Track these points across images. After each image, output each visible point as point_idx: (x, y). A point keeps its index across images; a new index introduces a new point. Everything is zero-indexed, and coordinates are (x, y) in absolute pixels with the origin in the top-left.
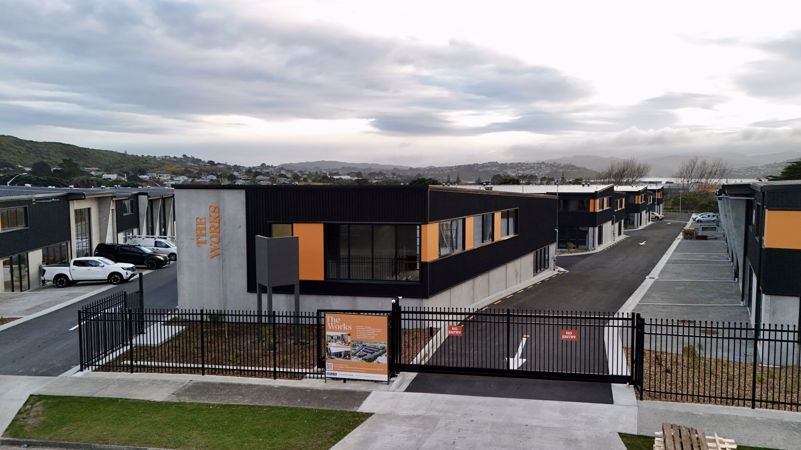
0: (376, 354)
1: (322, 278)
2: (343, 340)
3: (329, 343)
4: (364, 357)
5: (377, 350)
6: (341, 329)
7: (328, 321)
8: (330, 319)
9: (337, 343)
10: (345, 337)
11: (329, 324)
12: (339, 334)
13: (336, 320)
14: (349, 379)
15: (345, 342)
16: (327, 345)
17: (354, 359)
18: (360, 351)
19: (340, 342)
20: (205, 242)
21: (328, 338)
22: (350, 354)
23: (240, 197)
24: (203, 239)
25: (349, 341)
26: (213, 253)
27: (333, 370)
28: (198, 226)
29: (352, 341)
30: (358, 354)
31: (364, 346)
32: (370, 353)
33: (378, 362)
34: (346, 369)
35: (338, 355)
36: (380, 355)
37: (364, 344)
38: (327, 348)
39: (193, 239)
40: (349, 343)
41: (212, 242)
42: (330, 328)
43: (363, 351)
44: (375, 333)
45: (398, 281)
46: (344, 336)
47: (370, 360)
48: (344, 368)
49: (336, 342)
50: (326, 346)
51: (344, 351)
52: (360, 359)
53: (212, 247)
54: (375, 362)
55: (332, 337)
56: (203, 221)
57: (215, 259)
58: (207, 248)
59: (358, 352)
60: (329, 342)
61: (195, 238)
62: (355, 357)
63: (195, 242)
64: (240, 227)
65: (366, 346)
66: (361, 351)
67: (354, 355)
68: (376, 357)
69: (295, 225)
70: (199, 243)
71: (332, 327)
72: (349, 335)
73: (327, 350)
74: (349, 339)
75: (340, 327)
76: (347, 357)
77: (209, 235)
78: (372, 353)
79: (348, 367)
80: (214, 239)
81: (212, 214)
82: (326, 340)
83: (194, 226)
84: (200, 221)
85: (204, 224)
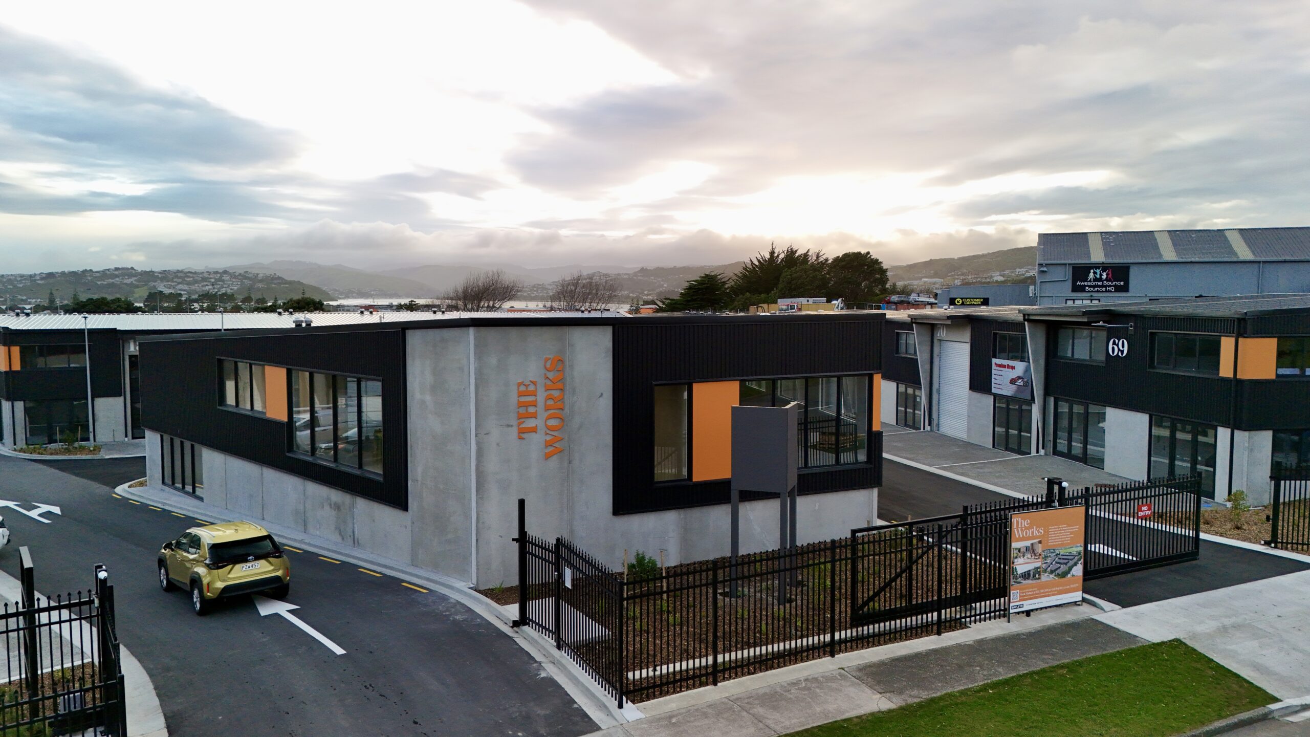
0: (1071, 563)
2: (1033, 551)
3: (1016, 560)
4: (1056, 572)
5: (1072, 557)
6: (1031, 535)
7: (1015, 527)
8: (1018, 523)
9: (1025, 557)
10: (1035, 547)
11: (1016, 530)
12: (1028, 543)
13: (1025, 523)
14: (1032, 610)
15: (1035, 555)
16: (1013, 563)
17: (1045, 577)
18: (1052, 564)
19: (1029, 556)
20: (534, 430)
21: (1015, 552)
22: (1040, 571)
23: (604, 338)
24: (531, 423)
25: (1040, 551)
27: (1020, 600)
28: (523, 399)
29: (1043, 551)
30: (1049, 569)
31: (1057, 555)
32: (1064, 563)
33: (1073, 576)
34: (1037, 594)
35: (1026, 575)
36: (1075, 564)
37: (1057, 552)
38: (1013, 567)
39: (512, 426)
40: (1040, 555)
41: (548, 427)
42: (1017, 536)
43: (1057, 563)
44: (1071, 533)
46: (1034, 545)
47: (1064, 575)
48: (1033, 595)
49: (1024, 556)
50: (1012, 565)
51: (1033, 568)
52: (1052, 576)
53: (549, 438)
54: (1069, 576)
55: (1019, 551)
56: (532, 388)
57: (554, 462)
58: (537, 440)
59: (1049, 566)
60: (1016, 558)
61: (514, 422)
62: (1046, 574)
63: (514, 432)
64: (602, 394)
65: (1059, 554)
66: (1054, 563)
67: (1045, 571)
68: (1070, 569)
69: (696, 387)
70: (522, 432)
71: (1019, 536)
72: (1040, 542)
73: (1013, 570)
74: (1039, 549)
75: (1030, 533)
76: (1037, 576)
77: (542, 415)
78: (1066, 564)
79: (1038, 592)
80: (552, 422)
81: (551, 375)
82: (1012, 556)
83: (514, 398)
84: (525, 390)
85: (534, 394)
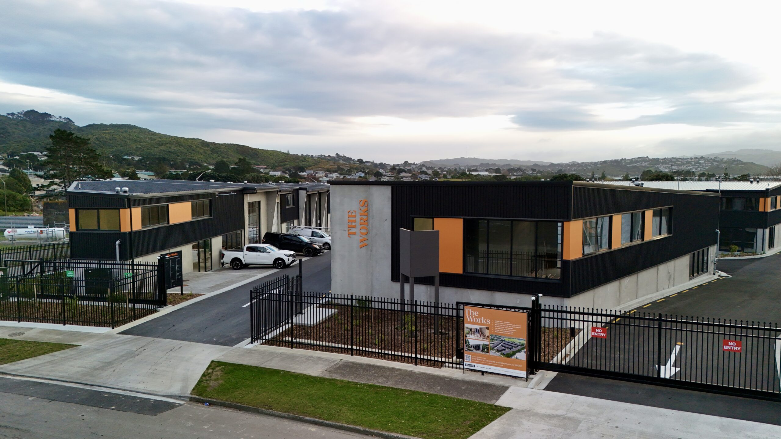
0: (514, 349)
1: (460, 271)
2: (482, 333)
3: (468, 335)
4: (502, 352)
5: (516, 346)
6: (479, 322)
7: (467, 314)
8: (469, 312)
9: (476, 335)
10: (484, 331)
11: (467, 316)
12: (478, 327)
13: (475, 314)
14: (487, 372)
15: (484, 336)
16: (466, 337)
17: (492, 353)
18: (498, 345)
19: (479, 336)
20: (355, 234)
21: (467, 330)
22: (488, 348)
23: (387, 192)
24: (353, 230)
25: (488, 334)
26: (362, 244)
27: (472, 362)
28: (350, 219)
29: (491, 335)
30: (496, 348)
31: (502, 340)
32: (508, 348)
33: (517, 358)
34: (485, 362)
35: (477, 347)
36: (519, 351)
37: (502, 339)
38: (466, 339)
39: (345, 231)
40: (488, 337)
41: (362, 233)
42: (469, 321)
43: (502, 346)
44: (514, 329)
45: (538, 278)
46: (482, 330)
47: (509, 356)
48: (482, 361)
49: (474, 334)
50: (465, 338)
51: (482, 344)
52: (498, 354)
53: (361, 238)
54: (513, 357)
55: (471, 330)
56: (354, 214)
57: (364, 250)
58: (356, 238)
59: (496, 346)
60: (468, 334)
61: (347, 229)
62: (494, 351)
63: (347, 233)
64: (386, 220)
65: (504, 341)
66: (500, 345)
67: (493, 349)
68: (514, 353)
69: (435, 219)
70: (350, 234)
71: (470, 320)
72: (487, 328)
73: (466, 342)
74: (487, 333)
75: (478, 320)
76: (486, 350)
77: (359, 227)
78: (510, 349)
79: (487, 361)
80: (363, 231)
81: (362, 208)
82: (465, 332)
83: (346, 218)
84: (351, 214)
85: (355, 216)
